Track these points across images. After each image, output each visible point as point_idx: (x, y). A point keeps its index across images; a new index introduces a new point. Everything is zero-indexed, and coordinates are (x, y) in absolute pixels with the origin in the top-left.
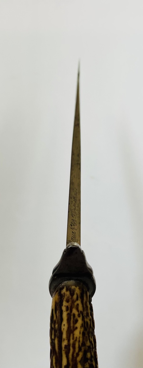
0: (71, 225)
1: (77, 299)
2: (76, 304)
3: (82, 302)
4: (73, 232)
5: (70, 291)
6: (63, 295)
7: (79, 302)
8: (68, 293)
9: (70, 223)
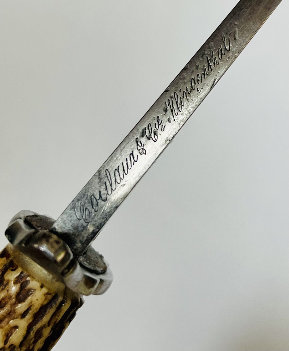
0: (143, 134)
1: (23, 315)
2: (12, 322)
3: (30, 328)
4: (132, 154)
5: (22, 288)
6: (5, 283)
7: (23, 324)
8: (14, 289)
9: (145, 126)
